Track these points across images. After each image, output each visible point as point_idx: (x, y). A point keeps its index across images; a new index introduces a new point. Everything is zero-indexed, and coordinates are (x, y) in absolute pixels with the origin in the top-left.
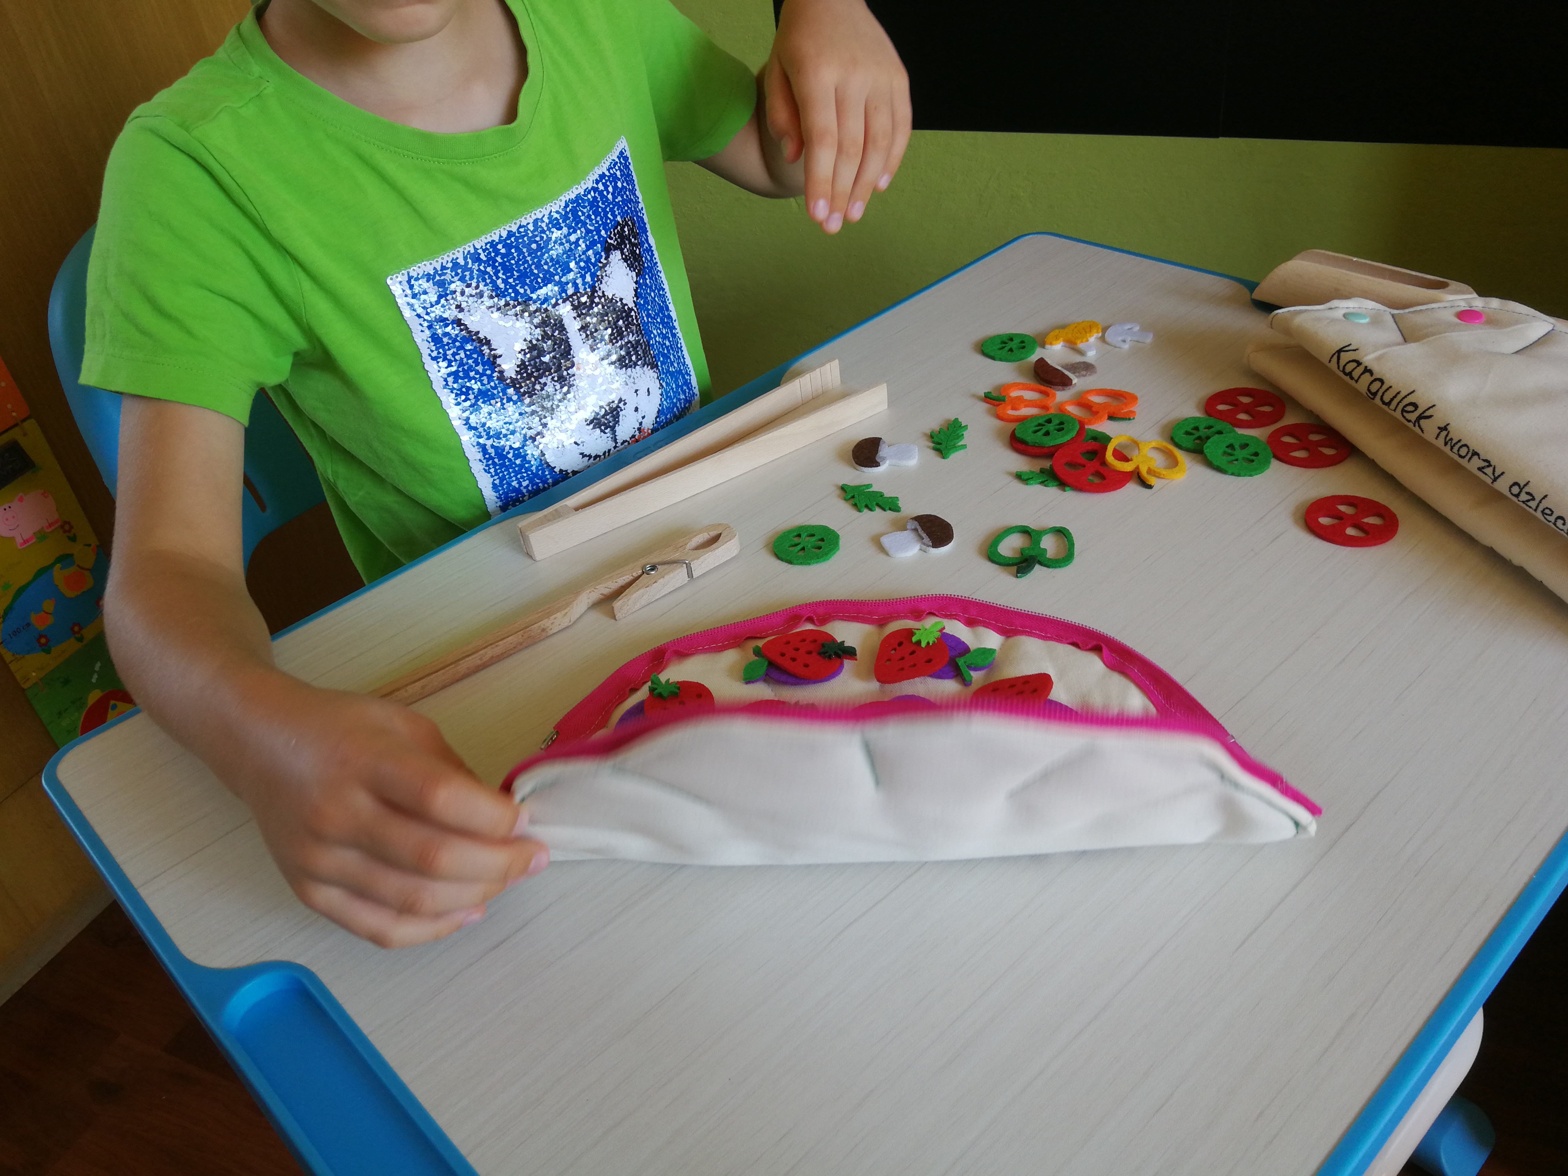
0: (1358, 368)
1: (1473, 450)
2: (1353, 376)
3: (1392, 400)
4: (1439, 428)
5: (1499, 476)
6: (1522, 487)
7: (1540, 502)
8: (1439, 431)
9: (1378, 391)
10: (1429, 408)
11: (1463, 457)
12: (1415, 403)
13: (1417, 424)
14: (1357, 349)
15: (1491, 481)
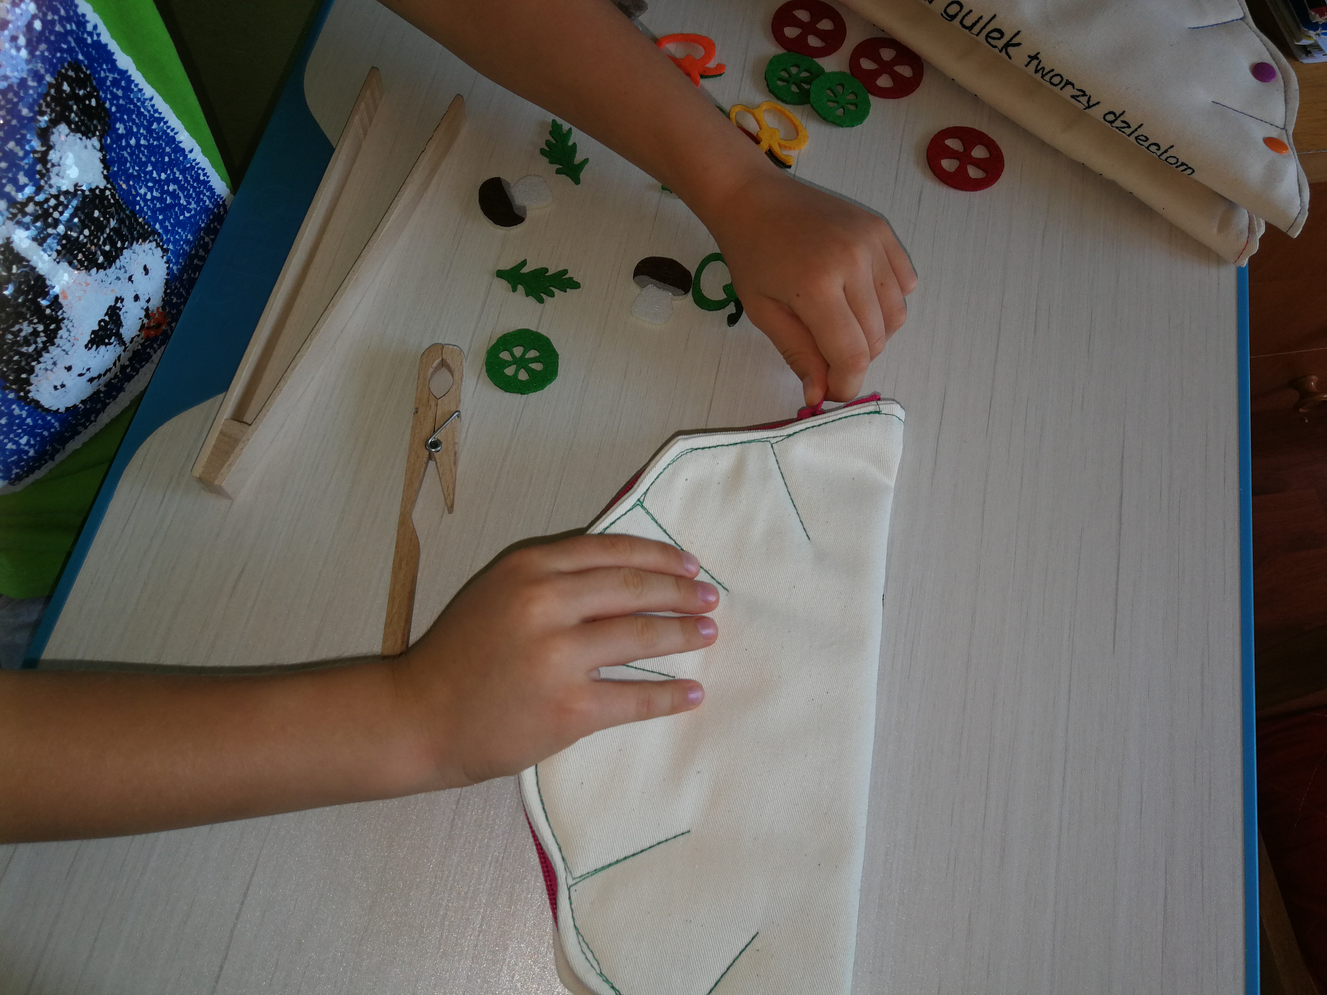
3: (974, 24)
4: (1029, 56)
8: (1029, 59)
9: (957, 15)
11: (1056, 85)
12: (1000, 29)
13: (1004, 50)
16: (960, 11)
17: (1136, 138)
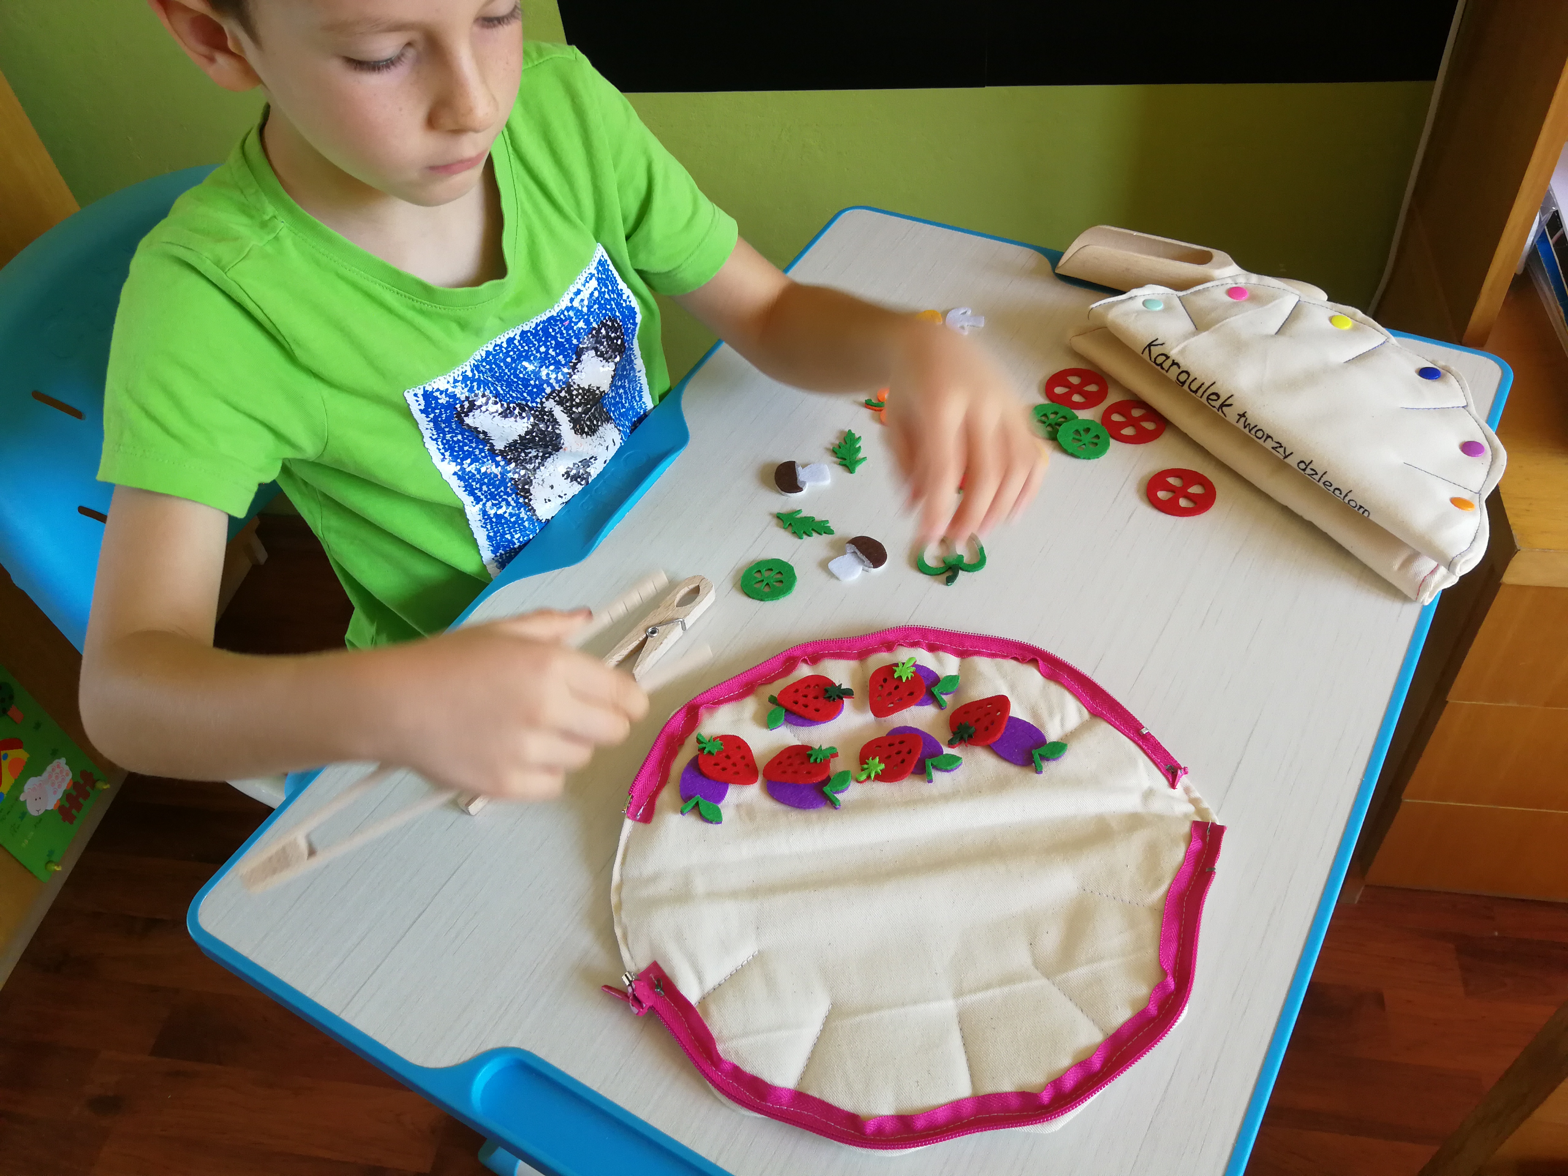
0: (1167, 361)
1: (1267, 434)
2: (1164, 367)
5: (1289, 455)
6: (1307, 464)
7: (1322, 476)
10: (1229, 398)
11: (1260, 438)
12: (1217, 393)
14: (1164, 344)
15: (1283, 458)
16: (1188, 378)
17: (1324, 483)
